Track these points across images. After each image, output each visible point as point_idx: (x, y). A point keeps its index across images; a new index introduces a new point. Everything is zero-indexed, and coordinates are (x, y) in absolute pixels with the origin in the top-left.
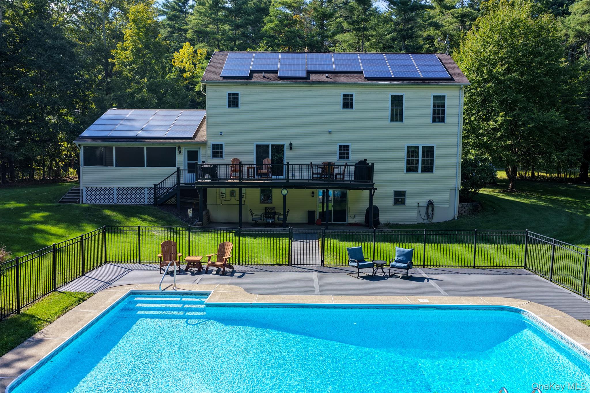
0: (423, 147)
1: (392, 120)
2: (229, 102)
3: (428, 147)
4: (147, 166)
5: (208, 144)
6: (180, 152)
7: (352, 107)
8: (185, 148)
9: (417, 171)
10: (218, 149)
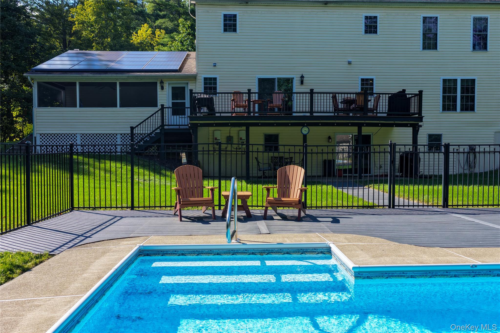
0: (462, 80)
1: (424, 48)
2: (225, 25)
3: (467, 80)
4: (120, 107)
5: (198, 78)
6: (162, 88)
7: (376, 32)
8: (169, 84)
9: (456, 110)
10: (210, 84)
